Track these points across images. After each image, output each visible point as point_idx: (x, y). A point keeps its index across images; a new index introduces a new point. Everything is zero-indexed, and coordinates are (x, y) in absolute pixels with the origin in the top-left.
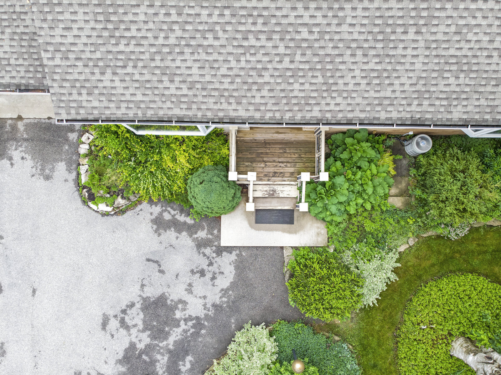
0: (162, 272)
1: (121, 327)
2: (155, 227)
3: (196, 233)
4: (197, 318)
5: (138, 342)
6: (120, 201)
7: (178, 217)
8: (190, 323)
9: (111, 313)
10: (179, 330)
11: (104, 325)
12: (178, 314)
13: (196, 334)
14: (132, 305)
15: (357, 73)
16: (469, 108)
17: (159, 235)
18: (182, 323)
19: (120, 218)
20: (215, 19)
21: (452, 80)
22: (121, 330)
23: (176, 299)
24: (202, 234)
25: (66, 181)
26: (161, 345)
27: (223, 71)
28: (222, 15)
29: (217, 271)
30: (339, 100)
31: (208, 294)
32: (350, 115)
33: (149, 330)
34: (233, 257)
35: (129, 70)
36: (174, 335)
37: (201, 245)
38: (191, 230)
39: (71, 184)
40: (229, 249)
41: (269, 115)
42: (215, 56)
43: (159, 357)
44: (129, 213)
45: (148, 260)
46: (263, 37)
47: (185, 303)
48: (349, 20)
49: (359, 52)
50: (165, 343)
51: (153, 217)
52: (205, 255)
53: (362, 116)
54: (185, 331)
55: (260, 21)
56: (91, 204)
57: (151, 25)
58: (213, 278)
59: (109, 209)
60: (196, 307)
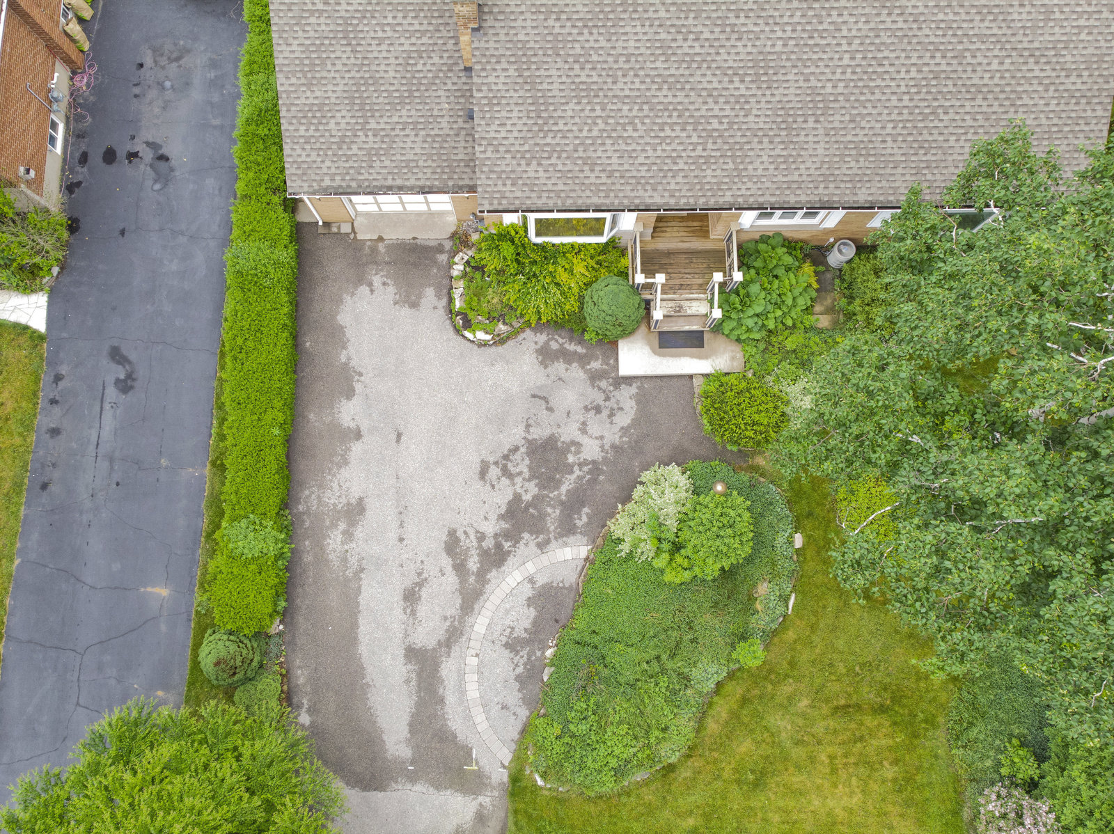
0: (550, 409)
1: (503, 475)
2: (540, 358)
3: (589, 363)
4: (594, 462)
5: (523, 493)
6: (502, 327)
7: (567, 346)
8: (586, 469)
9: (491, 459)
10: (573, 477)
11: (483, 474)
12: (571, 459)
13: (594, 481)
14: (516, 449)
15: (765, 158)
16: (873, 190)
17: (546, 367)
18: (576, 468)
19: (500, 349)
20: (635, 113)
21: (853, 164)
22: (503, 479)
23: (568, 440)
24: (596, 365)
25: (435, 308)
26: (551, 495)
27: (641, 160)
28: (641, 110)
29: (615, 406)
30: (749, 185)
31: (606, 434)
32: (761, 200)
33: (537, 478)
34: (633, 390)
35: (553, 161)
36: (567, 483)
37: (594, 377)
38: (583, 360)
39: (441, 312)
40: (629, 380)
41: (683, 201)
42: (634, 146)
43: (549, 510)
44: (511, 343)
45: (534, 396)
46: (678, 128)
47: (578, 445)
48: (755, 112)
49: (766, 140)
50: (556, 493)
51: (538, 347)
52: (600, 389)
53: (773, 199)
54: (580, 478)
55: (675, 114)
56: (467, 334)
57: (577, 120)
58: (611, 415)
59: (488, 337)
60: (591, 450)
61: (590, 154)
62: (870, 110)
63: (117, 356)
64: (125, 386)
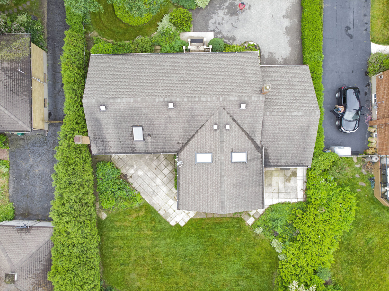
0: (232, 24)
2: (235, 38)
3: (222, 36)
4: (220, 10)
6: (246, 45)
7: (228, 41)
8: (222, 8)
9: (248, 11)
10: (226, 6)
11: (250, 7)
12: (226, 11)
13: (220, 5)
15: (181, 63)
16: (151, 57)
17: (233, 35)
18: (225, 8)
19: (246, 40)
20: (217, 72)
21: (157, 63)
23: (227, 15)
24: (220, 36)
25: (264, 52)
27: (214, 63)
28: (215, 73)
29: (214, 25)
30: (185, 58)
31: (217, 17)
32: (181, 55)
34: (209, 29)
36: (227, 4)
37: (220, 32)
39: (262, 51)
40: (211, 31)
41: (202, 55)
42: (216, 66)
44: (243, 42)
45: (237, 27)
46: (205, 69)
47: (224, 14)
48: (184, 73)
49: (181, 67)
51: (235, 41)
52: (219, 29)
53: (178, 55)
54: (224, 5)
55: (206, 72)
56: (256, 45)
58: (215, 22)
59: (250, 43)
60: (221, 13)
61: (228, 64)
62: (153, 74)
63: (351, 36)
64: (348, 28)
